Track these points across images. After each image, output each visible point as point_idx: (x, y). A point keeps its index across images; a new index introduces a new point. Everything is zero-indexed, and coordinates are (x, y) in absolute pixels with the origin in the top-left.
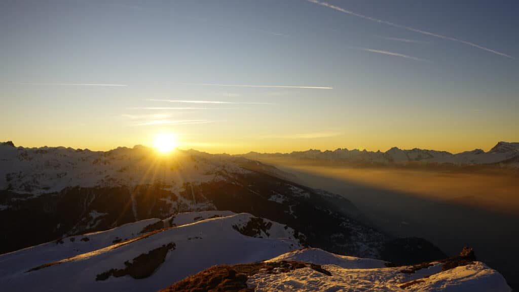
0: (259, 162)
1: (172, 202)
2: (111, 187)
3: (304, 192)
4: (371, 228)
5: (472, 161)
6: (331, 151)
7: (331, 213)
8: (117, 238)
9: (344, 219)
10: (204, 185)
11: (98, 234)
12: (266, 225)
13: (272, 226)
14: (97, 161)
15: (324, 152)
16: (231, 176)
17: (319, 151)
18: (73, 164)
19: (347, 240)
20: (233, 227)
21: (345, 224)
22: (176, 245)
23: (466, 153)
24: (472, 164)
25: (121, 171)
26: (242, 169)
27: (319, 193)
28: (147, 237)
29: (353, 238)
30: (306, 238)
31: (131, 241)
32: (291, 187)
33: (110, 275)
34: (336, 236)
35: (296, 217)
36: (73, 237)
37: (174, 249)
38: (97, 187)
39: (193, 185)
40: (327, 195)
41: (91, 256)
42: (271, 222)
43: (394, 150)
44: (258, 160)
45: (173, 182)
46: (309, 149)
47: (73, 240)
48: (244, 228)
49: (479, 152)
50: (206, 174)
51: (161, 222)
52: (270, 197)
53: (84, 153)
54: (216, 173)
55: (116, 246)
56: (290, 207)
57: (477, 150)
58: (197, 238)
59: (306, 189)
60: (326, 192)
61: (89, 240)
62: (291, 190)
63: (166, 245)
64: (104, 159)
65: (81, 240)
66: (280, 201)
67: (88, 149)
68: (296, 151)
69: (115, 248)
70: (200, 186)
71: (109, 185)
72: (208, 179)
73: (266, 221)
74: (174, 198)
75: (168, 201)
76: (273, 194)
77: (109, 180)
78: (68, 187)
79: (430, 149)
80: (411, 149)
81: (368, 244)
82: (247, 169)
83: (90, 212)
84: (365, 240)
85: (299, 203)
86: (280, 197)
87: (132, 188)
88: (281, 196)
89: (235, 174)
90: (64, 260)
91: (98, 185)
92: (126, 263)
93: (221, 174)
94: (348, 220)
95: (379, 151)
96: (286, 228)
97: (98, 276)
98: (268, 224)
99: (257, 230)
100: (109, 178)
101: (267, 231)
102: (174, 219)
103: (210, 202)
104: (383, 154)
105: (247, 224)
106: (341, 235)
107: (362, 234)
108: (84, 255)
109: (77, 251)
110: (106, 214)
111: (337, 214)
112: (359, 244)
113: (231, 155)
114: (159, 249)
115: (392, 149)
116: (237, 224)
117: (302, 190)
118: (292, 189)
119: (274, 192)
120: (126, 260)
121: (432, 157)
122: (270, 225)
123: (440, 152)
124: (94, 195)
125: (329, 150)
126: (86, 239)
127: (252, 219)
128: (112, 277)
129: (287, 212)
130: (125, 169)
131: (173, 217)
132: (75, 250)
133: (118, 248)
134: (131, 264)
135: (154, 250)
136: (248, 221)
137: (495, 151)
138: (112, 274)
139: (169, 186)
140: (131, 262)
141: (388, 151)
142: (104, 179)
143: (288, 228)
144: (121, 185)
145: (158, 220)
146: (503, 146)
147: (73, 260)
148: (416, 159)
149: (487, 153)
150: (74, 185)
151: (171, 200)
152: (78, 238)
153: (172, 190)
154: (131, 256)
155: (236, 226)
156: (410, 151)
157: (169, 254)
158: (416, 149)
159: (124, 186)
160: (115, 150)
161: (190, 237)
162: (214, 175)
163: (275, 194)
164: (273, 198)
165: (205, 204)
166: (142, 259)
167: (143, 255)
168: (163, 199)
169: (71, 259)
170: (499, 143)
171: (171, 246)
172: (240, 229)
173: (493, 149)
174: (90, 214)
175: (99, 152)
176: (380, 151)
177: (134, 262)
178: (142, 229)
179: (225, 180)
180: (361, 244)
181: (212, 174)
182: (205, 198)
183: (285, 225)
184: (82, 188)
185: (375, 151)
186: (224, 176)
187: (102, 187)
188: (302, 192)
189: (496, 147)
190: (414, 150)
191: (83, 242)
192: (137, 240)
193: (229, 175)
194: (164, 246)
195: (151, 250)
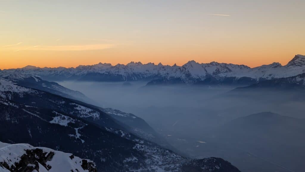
3: (92, 112)
4: (167, 150)
5: (270, 75)
6: (123, 65)
7: (123, 135)
9: (138, 140)
12: (46, 156)
13: (54, 156)
15: (116, 66)
16: (3, 96)
17: (110, 64)
19: (141, 164)
21: (139, 146)
23: (264, 67)
24: (270, 78)
26: (16, 86)
29: (148, 161)
30: (95, 165)
32: (77, 106)
34: (129, 160)
35: (83, 141)
42: (52, 150)
43: (191, 63)
46: (98, 63)
48: (16, 164)
49: (276, 65)
52: (52, 119)
56: (76, 129)
57: (274, 64)
59: (95, 109)
60: (118, 111)
62: (78, 110)
66: (64, 123)
68: (83, 65)
73: (46, 150)
76: (55, 115)
79: (228, 63)
81: (164, 167)
82: (22, 86)
84: (160, 163)
85: (87, 125)
86: (64, 119)
88: (66, 117)
94: (142, 142)
95: (175, 64)
96: (72, 157)
98: (49, 154)
99: (34, 166)
101: (48, 163)
104: (179, 68)
105: (20, 159)
106: (135, 158)
107: (157, 157)
111: (130, 136)
112: (154, 167)
115: (189, 62)
116: (6, 161)
117: (90, 110)
118: (78, 108)
119: (57, 113)
121: (230, 70)
122: (51, 155)
123: (238, 66)
125: (121, 64)
127: (28, 151)
129: (72, 135)
137: (292, 65)
141: (185, 65)
143: (75, 157)
146: (300, 59)
148: (214, 74)
149: (284, 66)
155: (5, 163)
156: (208, 65)
158: (214, 62)
163: (58, 115)
164: (56, 120)
170: (296, 56)
172: (10, 166)
173: (290, 62)
176: (177, 65)
180: (156, 167)
183: (71, 154)
185: (172, 65)
188: (90, 112)
189: (293, 60)
190: (212, 64)
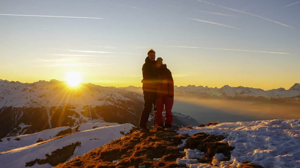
0: (135, 93)
1: (76, 118)
2: (34, 108)
5: (278, 96)
8: (40, 139)
10: (97, 108)
11: (26, 136)
14: (24, 90)
15: (180, 87)
16: (116, 102)
18: (8, 92)
20: (121, 132)
22: (82, 144)
23: (274, 90)
24: (277, 98)
25: (41, 97)
26: (124, 97)
27: (175, 115)
28: (61, 137)
31: (50, 140)
33: (35, 163)
36: (9, 137)
37: (80, 146)
38: (24, 107)
39: (90, 107)
40: (181, 116)
41: (22, 150)
43: (226, 87)
44: (135, 92)
45: (76, 105)
47: (9, 139)
49: (282, 90)
50: (99, 100)
51: (70, 129)
53: (16, 84)
54: (106, 100)
55: (39, 143)
57: (280, 88)
58: (96, 139)
60: (180, 114)
61: (20, 140)
63: (75, 143)
64: (29, 88)
65: (15, 140)
67: (19, 81)
69: (39, 145)
70: (94, 108)
71: (32, 106)
72: (100, 104)
74: (77, 116)
75: (73, 118)
77: (33, 102)
78: (4, 107)
79: (250, 87)
80: (238, 87)
82: (127, 97)
83: (19, 124)
87: (49, 108)
89: (119, 100)
90: (3, 153)
91: (25, 106)
92: (47, 155)
93: (109, 100)
97: (27, 163)
100: (32, 101)
102: (79, 127)
103: (102, 119)
104: (219, 89)
108: (16, 150)
109: (12, 147)
110: (31, 125)
113: (117, 87)
114: (70, 146)
115: (225, 86)
116: (123, 131)
120: (47, 153)
121: (251, 92)
123: (257, 89)
124: (22, 113)
125: (183, 86)
126: (18, 139)
128: (37, 164)
130: (44, 95)
131: (79, 126)
132: (10, 146)
133: (41, 145)
134: (50, 156)
135: (66, 147)
136: (130, 129)
137: (293, 89)
138: (37, 162)
139: (74, 108)
140: (50, 154)
141: (222, 88)
142: (29, 102)
144: (40, 106)
145: (68, 127)
146: (298, 86)
147: (9, 152)
148: (241, 93)
149: (287, 90)
150: (8, 105)
151: (75, 117)
152: (13, 138)
153: (76, 110)
154: (50, 150)
157: (77, 149)
159: (43, 107)
160: (37, 82)
161: (90, 138)
162: (105, 101)
165: (98, 120)
166: (57, 152)
167: (58, 150)
168: (69, 116)
169: (8, 152)
170: (295, 84)
171: (78, 144)
172: (125, 134)
173: (291, 88)
174: (19, 125)
175: (26, 84)
176: (217, 87)
177: (52, 155)
178: (57, 134)
179: (112, 104)
181: (103, 100)
182: (99, 117)
184: (14, 108)
185: (214, 87)
186: (111, 101)
187: (28, 107)
189: (293, 86)
190: (240, 87)
191: (16, 141)
192: (54, 140)
193: (115, 101)
194: (73, 144)
195: (65, 146)
